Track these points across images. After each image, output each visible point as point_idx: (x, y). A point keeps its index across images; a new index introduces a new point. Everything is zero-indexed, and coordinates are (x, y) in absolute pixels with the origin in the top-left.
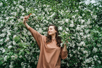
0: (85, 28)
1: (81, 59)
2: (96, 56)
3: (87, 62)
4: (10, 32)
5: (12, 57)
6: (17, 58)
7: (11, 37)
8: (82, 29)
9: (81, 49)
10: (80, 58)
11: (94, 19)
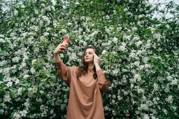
0: (142, 55)
1: (135, 104)
2: (157, 98)
3: (144, 107)
4: (28, 55)
5: (29, 90)
6: (36, 92)
7: (28, 62)
8: (138, 56)
9: (135, 87)
10: (134, 102)
11: (156, 40)
